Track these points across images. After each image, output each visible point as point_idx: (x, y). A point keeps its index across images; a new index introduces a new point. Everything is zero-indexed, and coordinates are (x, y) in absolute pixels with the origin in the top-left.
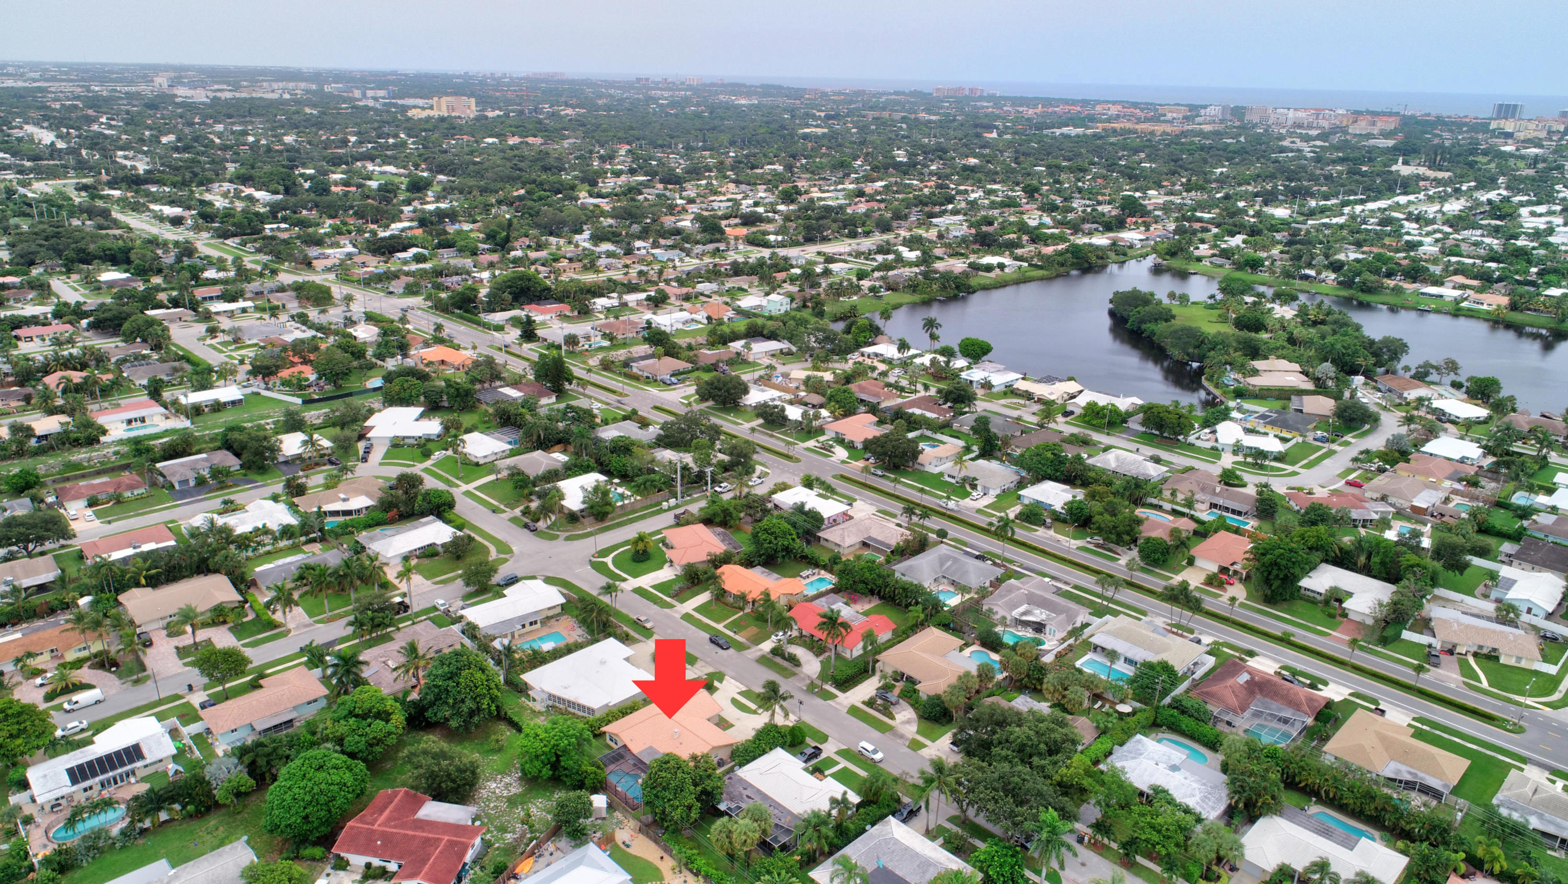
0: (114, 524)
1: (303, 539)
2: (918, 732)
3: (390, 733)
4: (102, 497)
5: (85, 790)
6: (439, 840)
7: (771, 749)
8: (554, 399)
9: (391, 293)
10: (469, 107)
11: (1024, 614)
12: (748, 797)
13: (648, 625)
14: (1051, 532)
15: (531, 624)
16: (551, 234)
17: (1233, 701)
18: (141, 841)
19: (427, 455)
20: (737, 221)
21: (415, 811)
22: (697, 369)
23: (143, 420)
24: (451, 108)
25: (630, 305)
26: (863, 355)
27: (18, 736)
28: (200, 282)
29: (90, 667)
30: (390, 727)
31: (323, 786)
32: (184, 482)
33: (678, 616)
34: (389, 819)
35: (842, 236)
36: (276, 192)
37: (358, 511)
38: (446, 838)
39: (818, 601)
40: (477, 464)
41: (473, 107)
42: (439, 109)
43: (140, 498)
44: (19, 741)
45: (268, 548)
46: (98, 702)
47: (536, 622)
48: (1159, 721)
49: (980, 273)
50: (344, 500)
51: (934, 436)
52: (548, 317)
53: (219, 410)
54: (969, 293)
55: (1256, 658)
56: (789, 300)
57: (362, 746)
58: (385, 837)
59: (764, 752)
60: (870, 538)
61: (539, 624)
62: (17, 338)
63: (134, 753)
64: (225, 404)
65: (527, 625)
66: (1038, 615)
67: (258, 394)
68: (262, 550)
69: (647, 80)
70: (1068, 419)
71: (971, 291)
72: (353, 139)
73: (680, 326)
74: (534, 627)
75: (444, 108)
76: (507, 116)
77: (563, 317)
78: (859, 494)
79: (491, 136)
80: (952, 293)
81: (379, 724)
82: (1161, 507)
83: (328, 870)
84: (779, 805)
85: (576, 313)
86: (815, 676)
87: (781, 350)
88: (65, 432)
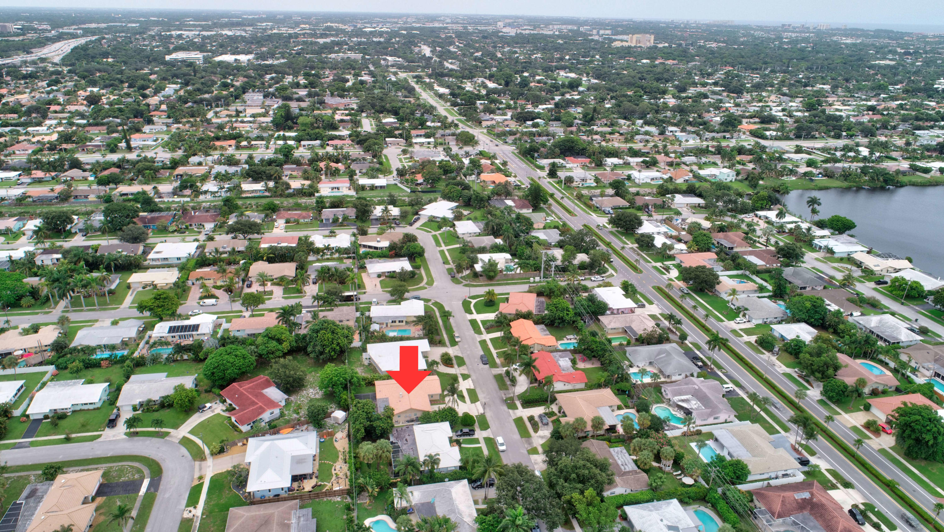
0: (288, 233)
1: (346, 256)
2: (542, 445)
3: (279, 350)
4: (292, 220)
5: (172, 337)
6: (257, 404)
7: (442, 421)
8: (531, 211)
9: (506, 142)
10: (649, 41)
11: (683, 401)
12: (406, 440)
13: (457, 340)
14: (774, 359)
15: (400, 322)
16: (625, 118)
17: (778, 508)
18: (172, 364)
19: (440, 228)
20: (757, 120)
21: (263, 389)
22: (633, 208)
23: (338, 189)
24: (638, 41)
25: (632, 164)
26: (756, 216)
27: (161, 307)
28: (424, 127)
29: (224, 290)
30: (280, 347)
31: (225, 362)
32: (328, 220)
33: (479, 339)
34: (249, 388)
35: (829, 136)
36: (500, 85)
37: (381, 248)
38: (260, 404)
39: (555, 353)
40: (458, 237)
41: (652, 41)
42: (631, 42)
43: (307, 224)
44: (160, 309)
45: (329, 257)
46: (213, 305)
47: (402, 322)
48: (707, 498)
49: (918, 173)
50: (378, 241)
51: (750, 276)
52: (575, 165)
53: (373, 190)
54: (897, 187)
55: (850, 490)
56: (735, 173)
57: (265, 352)
58: (241, 394)
59: (437, 421)
60: (630, 328)
61: (404, 323)
62: (328, 145)
63: (196, 327)
64: (376, 187)
65: (397, 322)
66: (694, 405)
67: (396, 185)
68: (326, 257)
69: (789, 25)
70: (878, 287)
71: (901, 185)
72: (567, 57)
73: (649, 181)
74: (401, 324)
75: (634, 41)
76: (670, 47)
77: (584, 167)
78: (659, 300)
79: (646, 59)
80: (879, 184)
81: (275, 343)
82: (887, 364)
83: (218, 402)
84: (417, 450)
85: (593, 165)
86: (516, 394)
87: (699, 204)
88: (302, 189)
